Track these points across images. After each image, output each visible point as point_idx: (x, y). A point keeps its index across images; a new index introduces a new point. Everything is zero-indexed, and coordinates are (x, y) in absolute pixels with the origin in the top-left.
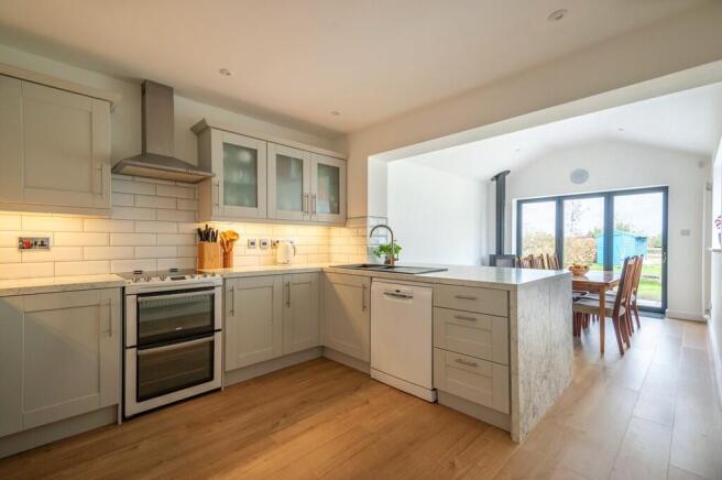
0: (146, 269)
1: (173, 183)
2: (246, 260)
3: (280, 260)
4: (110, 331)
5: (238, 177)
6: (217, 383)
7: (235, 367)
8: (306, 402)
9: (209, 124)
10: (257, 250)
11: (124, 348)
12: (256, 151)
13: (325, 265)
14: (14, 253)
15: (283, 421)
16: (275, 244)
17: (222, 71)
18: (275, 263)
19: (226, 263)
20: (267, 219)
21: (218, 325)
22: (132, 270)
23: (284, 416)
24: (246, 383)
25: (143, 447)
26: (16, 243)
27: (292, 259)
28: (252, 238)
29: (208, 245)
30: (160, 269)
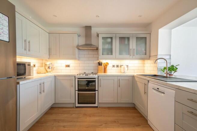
0: (86, 72)
1: (92, 51)
2: (111, 71)
3: (122, 71)
4: (72, 86)
5: (107, 46)
6: (96, 105)
7: (101, 102)
8: (115, 122)
9: (98, 33)
10: (115, 68)
11: (75, 90)
12: (112, 37)
13: (135, 74)
14: (65, 68)
15: (104, 125)
16: (121, 66)
17: (97, 16)
18: (121, 72)
19: (105, 72)
20: (116, 59)
21: (97, 89)
22: (83, 72)
23: (105, 124)
24: (105, 108)
25: (74, 115)
26: (65, 66)
27: (126, 71)
28: (114, 64)
29: (100, 67)
30: (89, 72)
